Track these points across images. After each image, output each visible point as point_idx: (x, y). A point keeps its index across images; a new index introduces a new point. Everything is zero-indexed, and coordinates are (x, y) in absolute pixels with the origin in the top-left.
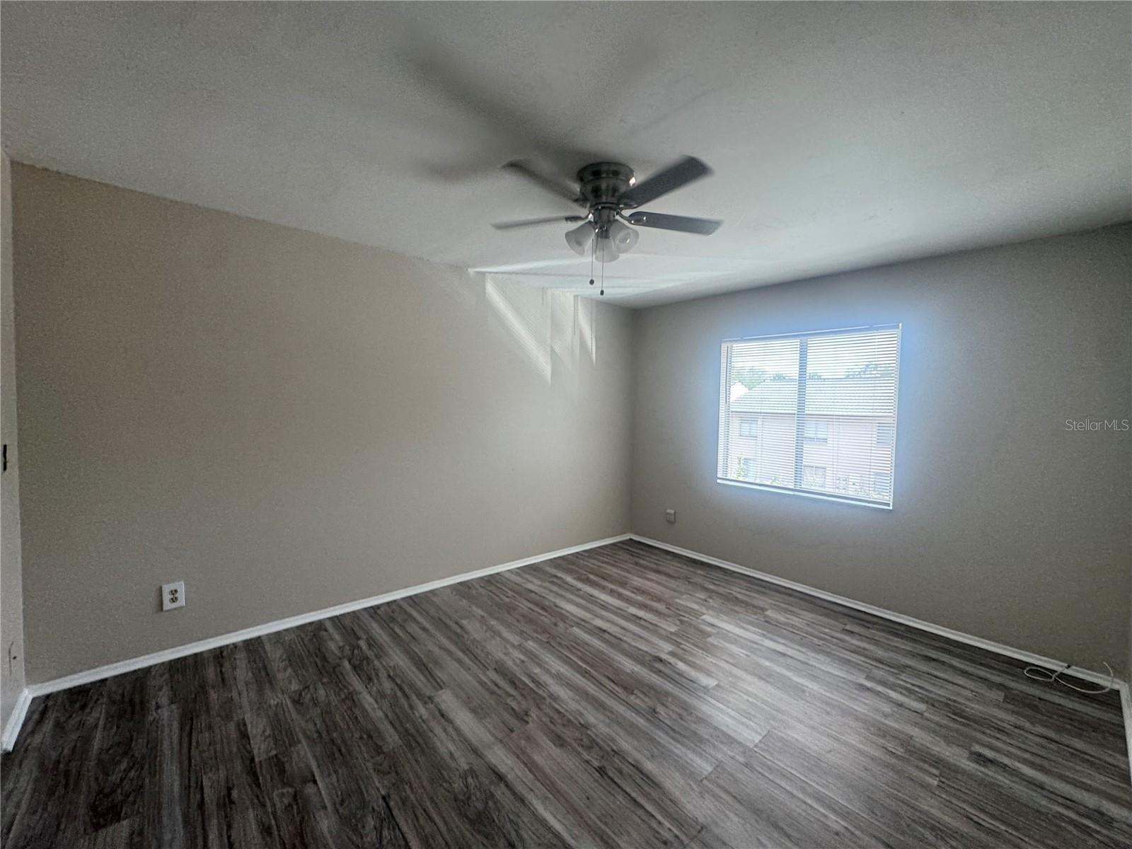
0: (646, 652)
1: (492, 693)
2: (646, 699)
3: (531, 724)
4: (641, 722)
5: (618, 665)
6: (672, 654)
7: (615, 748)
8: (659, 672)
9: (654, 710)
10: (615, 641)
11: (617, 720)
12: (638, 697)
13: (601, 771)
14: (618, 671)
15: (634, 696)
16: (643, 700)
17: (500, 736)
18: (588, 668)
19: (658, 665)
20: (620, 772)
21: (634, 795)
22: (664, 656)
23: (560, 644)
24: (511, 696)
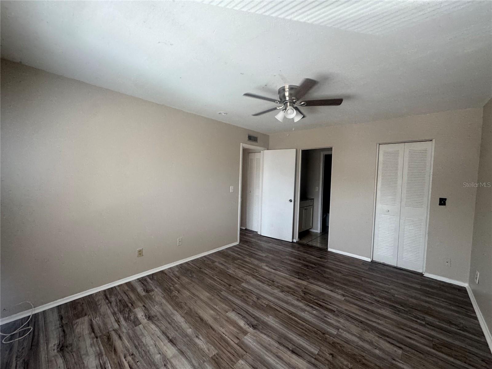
0: (262, 332)
1: (323, 300)
2: (261, 303)
3: (301, 291)
4: (262, 294)
5: (277, 320)
6: (245, 333)
7: (271, 287)
8: (255, 318)
9: (258, 299)
10: (283, 341)
11: (272, 294)
12: (265, 304)
13: (273, 282)
14: (276, 316)
15: (266, 304)
16: (262, 302)
17: (307, 287)
18: (291, 316)
19: (255, 322)
20: (268, 282)
21: (264, 278)
22: (251, 330)
23: (316, 334)
24: (315, 299)
